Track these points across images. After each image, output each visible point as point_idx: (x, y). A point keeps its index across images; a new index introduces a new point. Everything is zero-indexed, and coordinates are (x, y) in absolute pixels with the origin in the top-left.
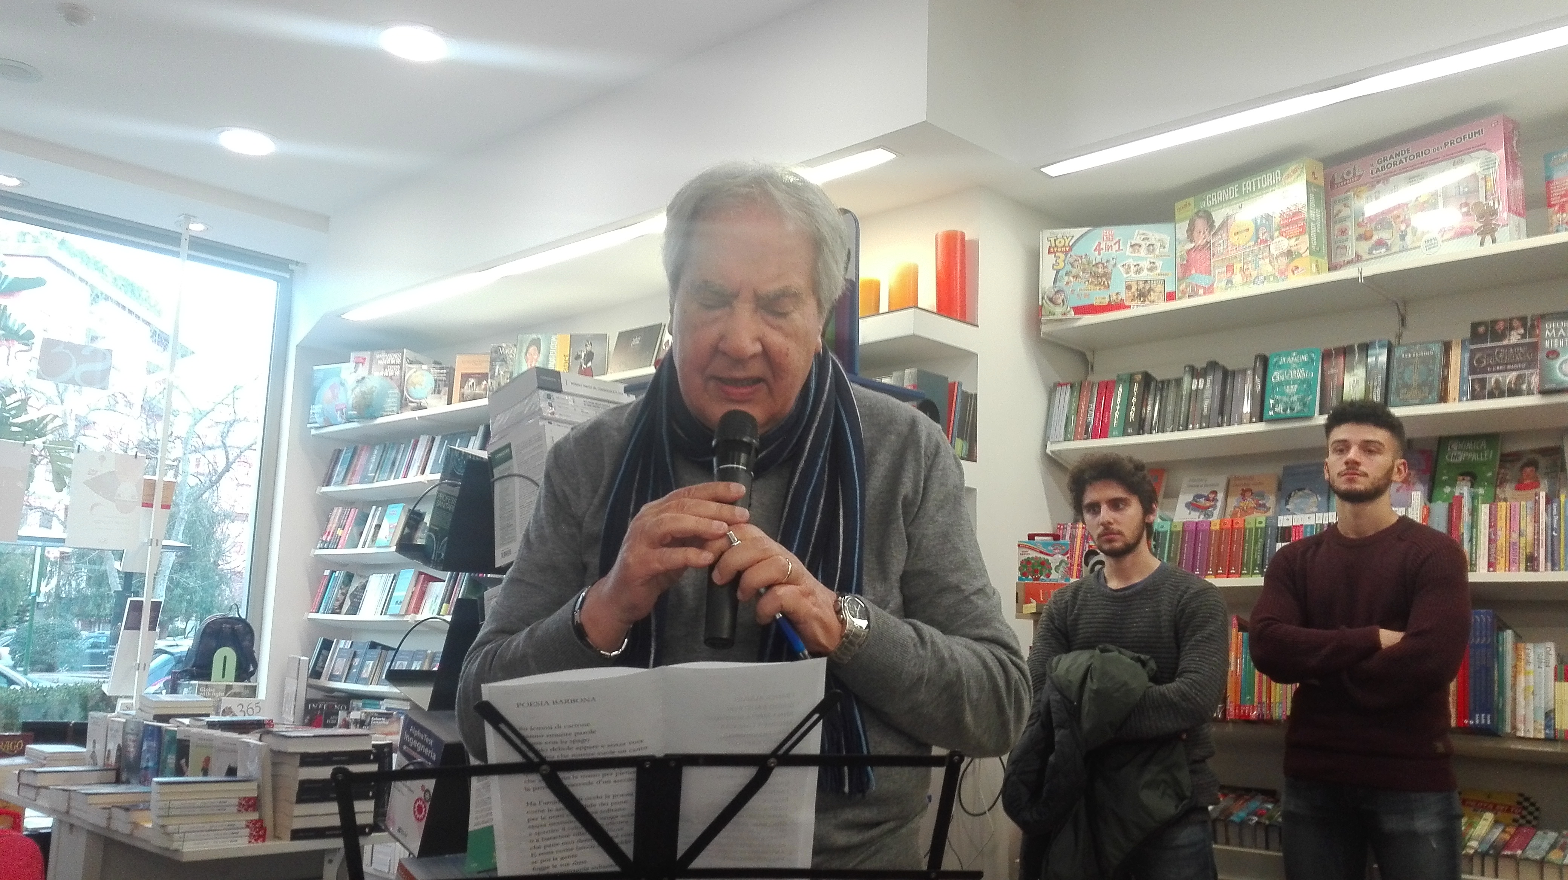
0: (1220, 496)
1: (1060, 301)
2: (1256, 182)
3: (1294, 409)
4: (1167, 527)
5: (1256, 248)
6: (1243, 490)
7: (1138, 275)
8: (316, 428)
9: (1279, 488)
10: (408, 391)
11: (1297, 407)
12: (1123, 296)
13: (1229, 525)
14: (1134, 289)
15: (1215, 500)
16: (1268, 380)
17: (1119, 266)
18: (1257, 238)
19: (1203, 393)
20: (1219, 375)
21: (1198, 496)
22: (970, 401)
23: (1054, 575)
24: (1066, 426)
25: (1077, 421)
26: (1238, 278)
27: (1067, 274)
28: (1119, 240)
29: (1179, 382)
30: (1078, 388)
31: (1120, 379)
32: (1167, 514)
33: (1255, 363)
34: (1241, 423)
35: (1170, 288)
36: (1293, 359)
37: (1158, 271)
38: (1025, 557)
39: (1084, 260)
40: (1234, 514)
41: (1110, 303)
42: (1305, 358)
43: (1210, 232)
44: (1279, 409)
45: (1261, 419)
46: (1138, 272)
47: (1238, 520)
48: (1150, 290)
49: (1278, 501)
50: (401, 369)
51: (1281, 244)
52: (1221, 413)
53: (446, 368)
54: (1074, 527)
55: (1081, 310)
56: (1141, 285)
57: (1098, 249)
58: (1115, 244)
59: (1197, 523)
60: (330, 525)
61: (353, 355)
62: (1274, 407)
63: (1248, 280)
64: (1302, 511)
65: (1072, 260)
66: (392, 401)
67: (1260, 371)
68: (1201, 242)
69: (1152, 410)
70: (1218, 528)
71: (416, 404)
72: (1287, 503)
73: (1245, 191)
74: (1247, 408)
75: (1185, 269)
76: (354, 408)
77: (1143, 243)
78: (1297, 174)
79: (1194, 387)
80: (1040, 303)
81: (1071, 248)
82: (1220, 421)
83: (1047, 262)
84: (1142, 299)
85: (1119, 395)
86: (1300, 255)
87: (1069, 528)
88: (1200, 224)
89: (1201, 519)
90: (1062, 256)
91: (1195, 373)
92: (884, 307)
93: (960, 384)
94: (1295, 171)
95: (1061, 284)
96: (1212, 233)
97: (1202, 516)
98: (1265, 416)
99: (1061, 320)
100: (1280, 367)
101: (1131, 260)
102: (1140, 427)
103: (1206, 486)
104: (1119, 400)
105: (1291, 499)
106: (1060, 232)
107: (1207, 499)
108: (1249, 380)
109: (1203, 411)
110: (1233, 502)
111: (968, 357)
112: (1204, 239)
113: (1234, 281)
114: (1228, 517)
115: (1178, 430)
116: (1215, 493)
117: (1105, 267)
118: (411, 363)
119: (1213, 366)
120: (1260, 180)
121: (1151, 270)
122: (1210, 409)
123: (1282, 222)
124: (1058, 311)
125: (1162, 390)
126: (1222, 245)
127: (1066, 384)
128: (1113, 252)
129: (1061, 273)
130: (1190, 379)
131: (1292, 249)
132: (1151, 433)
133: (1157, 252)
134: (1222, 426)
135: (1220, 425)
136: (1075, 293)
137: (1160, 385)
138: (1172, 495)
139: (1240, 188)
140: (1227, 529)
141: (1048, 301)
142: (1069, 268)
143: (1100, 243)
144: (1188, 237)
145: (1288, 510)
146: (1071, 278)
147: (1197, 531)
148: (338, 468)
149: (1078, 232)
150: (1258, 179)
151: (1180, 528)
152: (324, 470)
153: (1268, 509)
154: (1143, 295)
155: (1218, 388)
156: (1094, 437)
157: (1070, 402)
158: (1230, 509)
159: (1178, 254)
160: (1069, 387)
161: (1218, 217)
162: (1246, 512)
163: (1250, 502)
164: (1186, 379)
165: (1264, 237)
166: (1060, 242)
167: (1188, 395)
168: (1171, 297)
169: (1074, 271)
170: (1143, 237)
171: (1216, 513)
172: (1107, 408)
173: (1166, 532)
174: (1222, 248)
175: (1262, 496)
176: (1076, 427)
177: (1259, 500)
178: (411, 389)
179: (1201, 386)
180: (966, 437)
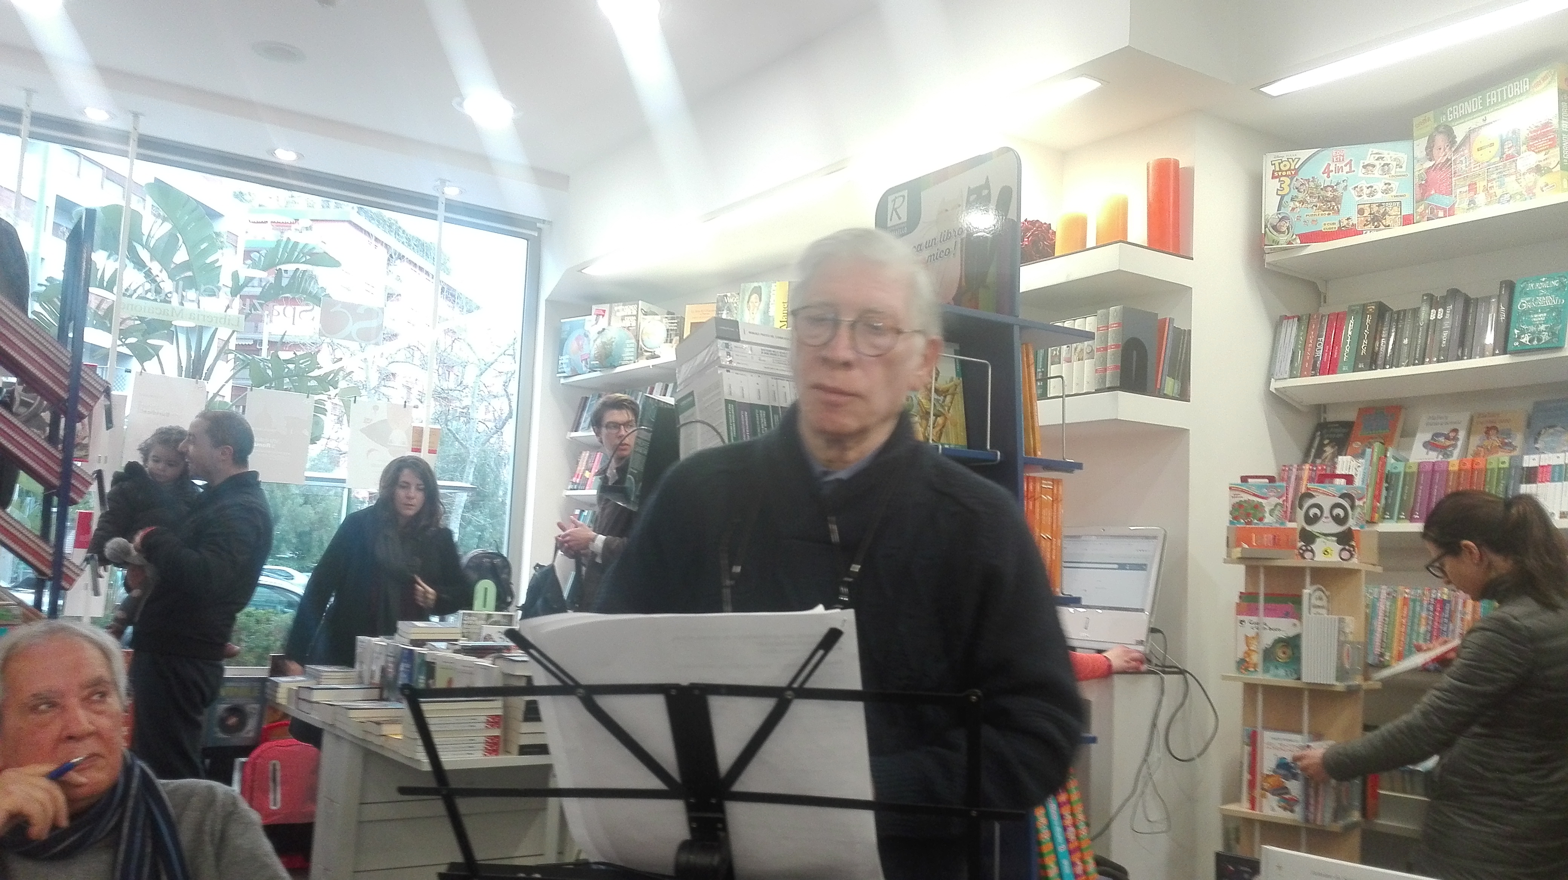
0: (1462, 435)
1: (1284, 229)
2: (1502, 92)
3: (1542, 340)
4: (1400, 468)
5: (1502, 163)
6: (1488, 428)
7: (1371, 198)
8: (565, 377)
9: (1529, 425)
10: (643, 341)
11: (1545, 337)
12: (1354, 220)
13: (1468, 466)
14: (1366, 214)
15: (1456, 439)
16: (1514, 306)
17: (1350, 188)
18: (1503, 153)
19: (1442, 325)
20: (1460, 305)
21: (1437, 435)
22: (1183, 338)
23: (1268, 519)
24: (1292, 361)
25: (1304, 356)
26: (1481, 198)
27: (1292, 200)
28: (1351, 160)
29: (1416, 311)
30: (1305, 321)
31: (1351, 311)
32: (1403, 454)
33: (1500, 292)
34: (1483, 355)
35: (1407, 210)
36: (1543, 284)
37: (1394, 193)
38: (1237, 500)
39: (1312, 184)
40: (1476, 454)
41: (1340, 228)
42: (1555, 283)
43: (1451, 148)
44: (1525, 339)
45: (1505, 352)
46: (1371, 195)
47: (1478, 460)
48: (1385, 214)
49: (1526, 439)
50: (637, 320)
51: (1528, 159)
52: (1462, 344)
53: (677, 317)
54: (1300, 468)
55: (1308, 238)
56: (1375, 209)
57: (1327, 172)
58: (1346, 165)
59: (1434, 464)
60: (579, 468)
61: (594, 307)
62: (1519, 337)
63: (1492, 199)
64: (1553, 450)
65: (1298, 184)
66: (629, 352)
67: (1505, 298)
68: (1441, 159)
69: (1387, 344)
70: (1456, 468)
71: (649, 354)
72: (1536, 441)
73: (1490, 102)
74: (1489, 338)
75: (1424, 189)
76: (596, 358)
77: (1377, 163)
78: (1547, 81)
79: (1432, 317)
80: (1263, 232)
81: (1297, 171)
82: (1460, 354)
83: (1271, 187)
84: (1376, 224)
85: (1350, 327)
86: (1549, 170)
87: (1294, 470)
88: (1440, 140)
89: (1439, 459)
90: (1287, 180)
91: (1433, 302)
92: (1091, 242)
93: (1171, 320)
94: (1544, 79)
95: (1286, 211)
96: (1453, 149)
97: (1441, 456)
98: (1510, 348)
99: (1285, 249)
100: (1527, 294)
101: (1364, 182)
102: (1373, 362)
103: (1447, 423)
104: (1350, 333)
105: (1541, 438)
106: (1285, 155)
107: (1447, 438)
108: (1493, 308)
109: (1441, 343)
110: (1475, 441)
111: (1181, 292)
112: (1445, 155)
113: (1476, 200)
114: (1470, 457)
115: (1414, 365)
116: (1456, 431)
117: (1335, 190)
118: (646, 314)
119: (1453, 293)
120: (1506, 90)
121: (1386, 192)
122: (1449, 341)
123: (1531, 135)
124: (1283, 239)
125: (1397, 321)
126: (1464, 162)
127: (1294, 317)
128: (1343, 175)
129: (1287, 198)
130: (1428, 309)
131: (1542, 164)
132: (1385, 368)
133: (1393, 173)
134: (1462, 359)
135: (1459, 358)
136: (1302, 220)
137: (1396, 316)
138: (1409, 434)
139: (1484, 99)
140: (1466, 471)
141: (1271, 229)
142: (1295, 192)
143: (1329, 165)
144: (1427, 155)
145: (1537, 448)
146: (1297, 203)
147: (1433, 471)
148: (585, 414)
149: (1304, 154)
150: (1504, 88)
151: (1414, 469)
152: (572, 417)
153: (1514, 448)
154: (1377, 220)
155: (1458, 318)
156: (1322, 373)
157: (1297, 336)
158: (1472, 448)
159: (1416, 174)
160: (1296, 319)
161: (1460, 132)
162: (1490, 451)
163: (1495, 441)
164: (1424, 309)
165: (1510, 152)
166: (1285, 166)
167: (1425, 327)
168: (1407, 220)
169: (1301, 196)
170: (1377, 156)
171: (1456, 452)
172: (1337, 342)
173: (1400, 473)
174: (1464, 165)
175: (1508, 434)
176: (1303, 363)
177: (1504, 438)
178: (645, 338)
179: (1440, 316)
180: (1178, 376)
